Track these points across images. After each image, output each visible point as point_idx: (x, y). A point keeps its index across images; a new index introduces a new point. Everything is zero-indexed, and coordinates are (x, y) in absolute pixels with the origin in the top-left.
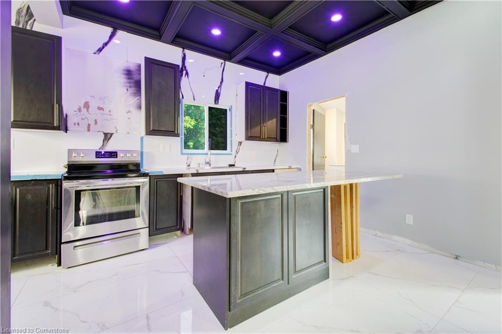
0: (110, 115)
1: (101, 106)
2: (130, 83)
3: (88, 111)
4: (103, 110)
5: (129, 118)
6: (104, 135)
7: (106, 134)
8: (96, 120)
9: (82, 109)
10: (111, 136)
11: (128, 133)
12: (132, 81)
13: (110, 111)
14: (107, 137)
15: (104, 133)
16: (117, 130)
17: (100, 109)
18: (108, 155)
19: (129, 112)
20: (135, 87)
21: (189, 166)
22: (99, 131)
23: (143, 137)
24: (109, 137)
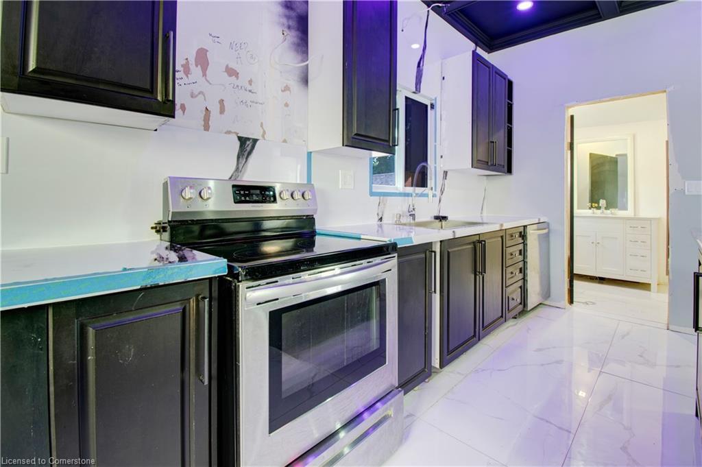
0: (250, 91)
1: (233, 65)
2: (288, 17)
3: (204, 75)
4: (237, 78)
5: (287, 105)
6: (238, 144)
7: (243, 141)
8: (222, 102)
9: (192, 67)
10: (253, 147)
11: (285, 141)
12: (293, 14)
13: (250, 82)
14: (246, 146)
15: (240, 138)
16: (264, 132)
17: (231, 72)
18: (257, 195)
19: (287, 88)
20: (298, 30)
21: (381, 219)
22: (229, 132)
23: (311, 152)
24: (248, 149)
